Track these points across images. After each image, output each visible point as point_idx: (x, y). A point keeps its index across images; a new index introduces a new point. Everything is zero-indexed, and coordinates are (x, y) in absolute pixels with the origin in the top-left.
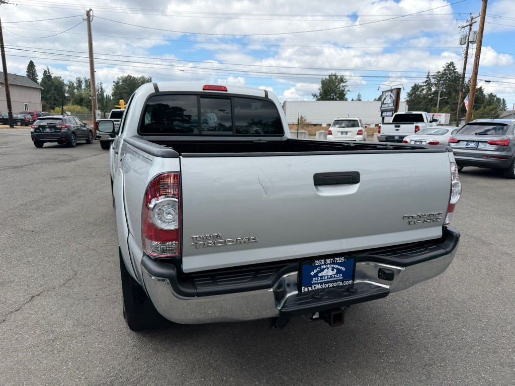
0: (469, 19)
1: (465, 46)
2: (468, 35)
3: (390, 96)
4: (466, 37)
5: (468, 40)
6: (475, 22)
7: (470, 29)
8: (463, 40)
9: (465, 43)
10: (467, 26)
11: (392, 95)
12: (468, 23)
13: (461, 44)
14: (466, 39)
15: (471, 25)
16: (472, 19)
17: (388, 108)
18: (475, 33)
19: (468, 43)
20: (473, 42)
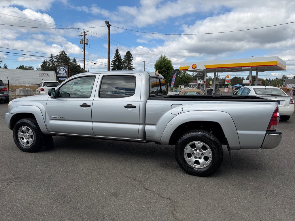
0: (83, 32)
1: (83, 45)
2: (83, 39)
3: (64, 69)
4: (83, 41)
5: (84, 42)
6: (86, 34)
7: (84, 37)
8: (81, 42)
9: (82, 44)
10: (82, 35)
11: (65, 68)
12: (83, 34)
13: (81, 44)
14: (83, 42)
15: (84, 35)
16: (84, 32)
17: (63, 76)
18: (87, 39)
19: (85, 44)
20: (87, 44)
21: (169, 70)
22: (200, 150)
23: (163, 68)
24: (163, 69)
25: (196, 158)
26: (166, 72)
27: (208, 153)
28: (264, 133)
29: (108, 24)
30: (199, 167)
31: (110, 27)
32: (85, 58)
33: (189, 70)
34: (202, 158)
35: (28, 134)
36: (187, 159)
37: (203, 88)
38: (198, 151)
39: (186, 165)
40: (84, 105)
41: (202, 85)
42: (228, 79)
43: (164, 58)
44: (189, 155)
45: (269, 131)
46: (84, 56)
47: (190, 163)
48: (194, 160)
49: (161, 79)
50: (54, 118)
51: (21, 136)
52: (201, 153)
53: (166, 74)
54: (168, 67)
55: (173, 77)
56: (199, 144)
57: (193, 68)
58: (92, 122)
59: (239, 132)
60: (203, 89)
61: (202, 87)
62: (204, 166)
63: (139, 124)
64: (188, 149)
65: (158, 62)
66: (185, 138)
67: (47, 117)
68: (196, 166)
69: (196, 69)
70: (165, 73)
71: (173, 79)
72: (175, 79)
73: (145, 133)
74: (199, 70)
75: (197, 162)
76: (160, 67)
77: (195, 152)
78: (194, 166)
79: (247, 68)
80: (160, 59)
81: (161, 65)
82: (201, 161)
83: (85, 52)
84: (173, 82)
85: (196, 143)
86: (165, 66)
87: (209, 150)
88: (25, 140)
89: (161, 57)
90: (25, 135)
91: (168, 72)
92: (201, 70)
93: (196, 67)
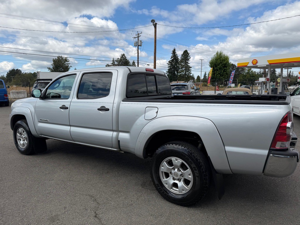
0: (137, 34)
1: (137, 47)
2: (137, 41)
5: (138, 44)
6: (140, 36)
7: (138, 39)
8: (136, 44)
9: (136, 46)
10: (136, 37)
12: (137, 36)
15: (138, 37)
16: (138, 34)
18: (141, 41)
19: (138, 46)
20: (140, 46)
21: (226, 67)
22: (179, 170)
23: (218, 65)
24: (219, 67)
25: (174, 179)
26: (222, 69)
27: (188, 174)
28: (266, 152)
29: (154, 23)
30: (177, 193)
31: (156, 25)
32: (139, 60)
33: (248, 66)
34: (182, 180)
36: (164, 180)
37: (266, 86)
38: (176, 170)
39: (162, 187)
40: (63, 107)
41: (265, 83)
43: (220, 54)
45: (272, 150)
46: (138, 58)
47: (166, 186)
48: (172, 182)
49: (156, 76)
50: (41, 121)
51: (19, 138)
52: (180, 173)
53: (223, 72)
54: (225, 64)
55: (231, 75)
56: (177, 161)
57: (253, 64)
58: (70, 126)
59: (228, 148)
60: (266, 88)
61: (264, 85)
62: (184, 192)
63: (113, 131)
64: (164, 167)
65: (214, 59)
66: (160, 152)
67: (36, 120)
68: (174, 190)
69: (257, 64)
70: (221, 71)
71: (231, 77)
72: (233, 76)
73: (118, 142)
74: (261, 66)
76: (216, 65)
77: (173, 171)
78: (171, 190)
80: (216, 55)
81: (217, 62)
82: (180, 184)
83: (139, 54)
84: (231, 80)
85: (173, 159)
86: (221, 63)
87: (189, 170)
88: (22, 142)
89: (217, 53)
90: (22, 137)
91: (225, 70)
92: (263, 66)
93: (257, 62)
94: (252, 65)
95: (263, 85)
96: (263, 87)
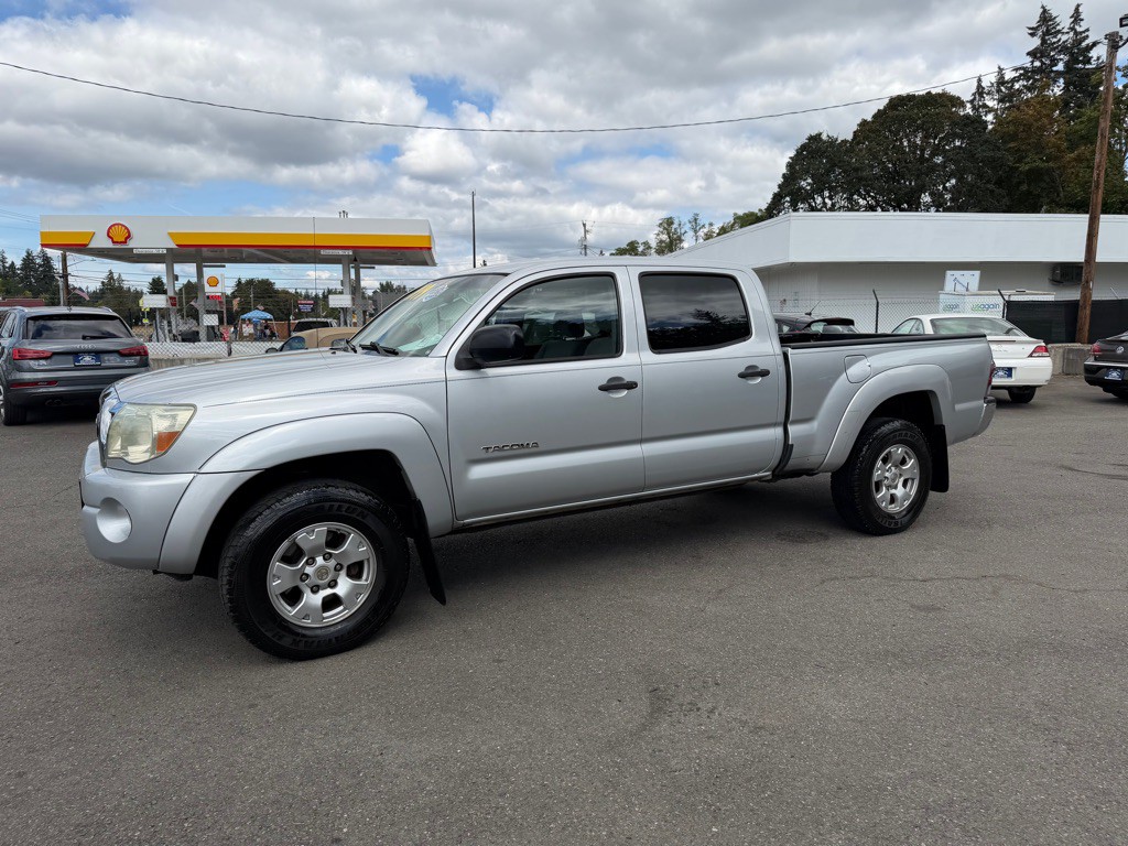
22: (896, 466)
27: (913, 468)
30: (898, 509)
33: (90, 246)
34: (901, 484)
35: (332, 563)
36: (877, 497)
37: (169, 323)
38: (893, 469)
39: (879, 512)
40: (614, 385)
41: (164, 313)
42: (213, 289)
44: (878, 486)
47: (883, 507)
48: (889, 494)
50: (491, 454)
51: (288, 586)
56: (898, 452)
57: (114, 242)
58: (641, 441)
60: (170, 331)
61: (165, 322)
62: (907, 503)
63: (774, 425)
64: (878, 470)
68: (893, 509)
69: (131, 244)
73: (787, 448)
74: (144, 251)
75: (893, 499)
77: (887, 474)
78: (890, 510)
79: (341, 252)
82: (899, 492)
85: (893, 449)
87: (913, 461)
88: (315, 600)
90: (309, 570)
92: (154, 251)
93: (129, 236)
94: (108, 244)
95: (161, 322)
96: (163, 329)
